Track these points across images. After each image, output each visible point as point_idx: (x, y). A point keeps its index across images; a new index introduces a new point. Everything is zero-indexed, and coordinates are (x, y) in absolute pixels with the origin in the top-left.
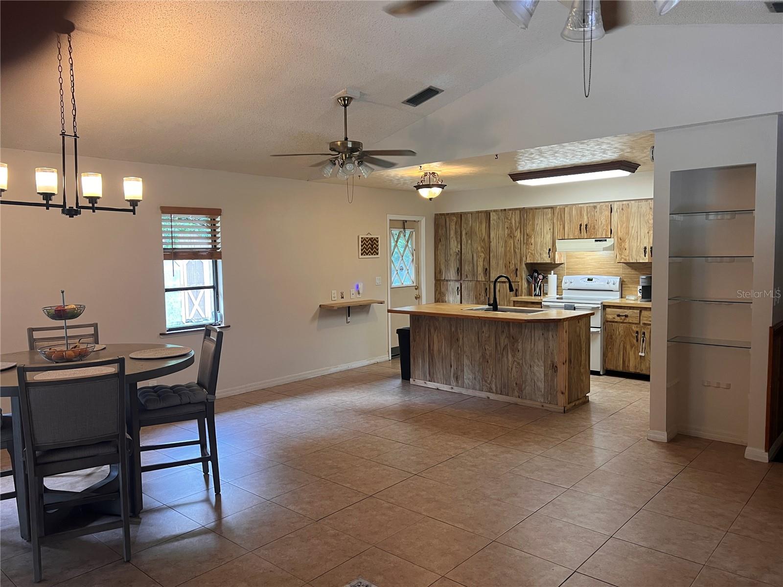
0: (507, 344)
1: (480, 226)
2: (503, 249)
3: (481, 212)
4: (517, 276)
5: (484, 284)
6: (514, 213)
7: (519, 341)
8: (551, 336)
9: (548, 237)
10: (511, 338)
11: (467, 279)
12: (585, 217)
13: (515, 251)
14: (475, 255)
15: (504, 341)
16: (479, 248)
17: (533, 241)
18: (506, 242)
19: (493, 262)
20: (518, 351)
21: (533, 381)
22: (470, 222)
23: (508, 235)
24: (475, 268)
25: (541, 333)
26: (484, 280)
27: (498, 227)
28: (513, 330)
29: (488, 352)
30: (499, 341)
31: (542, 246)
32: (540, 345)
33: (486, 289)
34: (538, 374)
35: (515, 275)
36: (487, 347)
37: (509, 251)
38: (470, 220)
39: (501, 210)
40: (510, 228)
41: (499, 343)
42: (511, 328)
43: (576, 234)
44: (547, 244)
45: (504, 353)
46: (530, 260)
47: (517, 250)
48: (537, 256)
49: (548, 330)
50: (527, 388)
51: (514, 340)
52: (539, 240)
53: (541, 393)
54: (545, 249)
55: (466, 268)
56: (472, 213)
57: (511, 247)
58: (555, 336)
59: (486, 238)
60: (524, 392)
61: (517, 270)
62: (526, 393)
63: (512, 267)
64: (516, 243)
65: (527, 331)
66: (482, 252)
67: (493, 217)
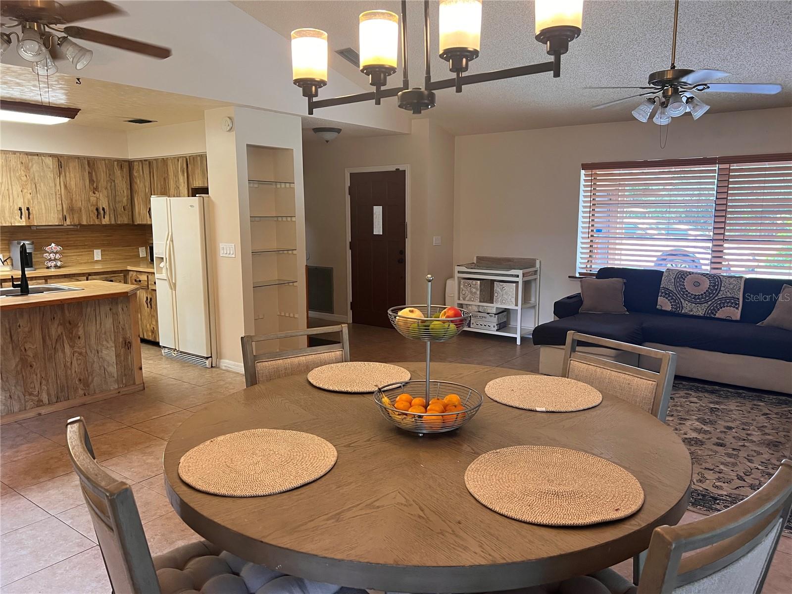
0: (62, 333)
7: (79, 324)
8: (120, 310)
10: (68, 324)
15: (55, 330)
20: (79, 338)
21: (102, 368)
25: (109, 309)
28: (70, 313)
29: (30, 353)
30: (49, 333)
32: (108, 323)
34: (108, 358)
36: (27, 346)
41: (49, 336)
42: (66, 312)
45: (58, 346)
49: (117, 303)
50: (95, 379)
51: (70, 326)
53: (113, 379)
58: (125, 309)
60: (91, 386)
62: (94, 386)
65: (89, 309)
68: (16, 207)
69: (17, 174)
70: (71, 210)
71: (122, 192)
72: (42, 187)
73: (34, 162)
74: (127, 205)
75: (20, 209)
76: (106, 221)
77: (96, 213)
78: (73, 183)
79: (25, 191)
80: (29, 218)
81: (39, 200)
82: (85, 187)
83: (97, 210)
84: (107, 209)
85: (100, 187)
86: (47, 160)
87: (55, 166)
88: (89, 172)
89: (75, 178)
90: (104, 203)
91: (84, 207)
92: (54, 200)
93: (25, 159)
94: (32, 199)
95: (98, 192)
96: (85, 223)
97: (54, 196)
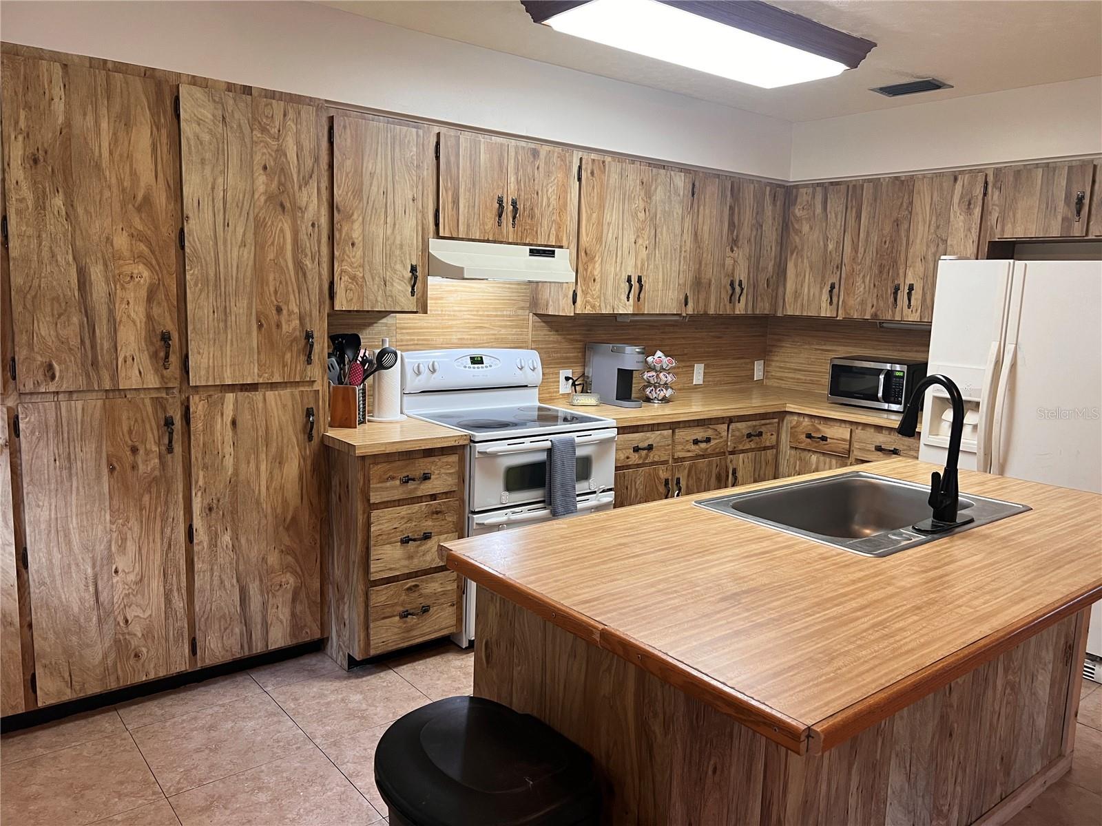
1: (121, 134)
2: (248, 254)
3: (123, 68)
4: (309, 361)
5: (157, 402)
6: (291, 115)
9: (409, 229)
11: (53, 389)
12: (512, 179)
13: (300, 267)
14: (96, 273)
16: (121, 241)
17: (356, 234)
18: (259, 225)
19: (200, 307)
21: (1031, 722)
22: (59, 107)
23: (270, 198)
24: (102, 331)
26: (152, 381)
27: (220, 153)
31: (389, 256)
33: (169, 423)
34: (1041, 693)
35: (303, 358)
37: (275, 262)
38: (58, 91)
39: (230, 87)
40: (277, 169)
43: (488, 227)
44: (406, 249)
46: (349, 301)
47: (308, 262)
48: (373, 287)
50: (1019, 753)
52: (378, 231)
53: (1039, 747)
54: (399, 267)
55: (44, 329)
56: (66, 63)
57: (282, 249)
59: (161, 199)
60: (1013, 771)
61: (309, 336)
63: (291, 326)
64: (303, 236)
66: (139, 258)
67: (193, 106)
68: (623, 277)
69: (633, 207)
70: (698, 284)
71: (769, 249)
72: (665, 236)
73: (659, 181)
74: (772, 277)
75: (629, 280)
76: (740, 309)
77: (730, 292)
78: (706, 228)
79: (640, 241)
80: (639, 300)
81: (657, 262)
82: (722, 236)
83: (732, 284)
84: (744, 284)
85: (741, 236)
86: (678, 178)
87: (686, 192)
88: (730, 207)
89: (711, 215)
90: (741, 274)
91: (715, 280)
92: (677, 262)
93: (648, 174)
94: (648, 259)
95: (738, 247)
96: (711, 311)
97: (678, 255)
